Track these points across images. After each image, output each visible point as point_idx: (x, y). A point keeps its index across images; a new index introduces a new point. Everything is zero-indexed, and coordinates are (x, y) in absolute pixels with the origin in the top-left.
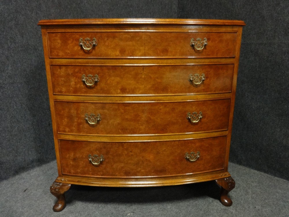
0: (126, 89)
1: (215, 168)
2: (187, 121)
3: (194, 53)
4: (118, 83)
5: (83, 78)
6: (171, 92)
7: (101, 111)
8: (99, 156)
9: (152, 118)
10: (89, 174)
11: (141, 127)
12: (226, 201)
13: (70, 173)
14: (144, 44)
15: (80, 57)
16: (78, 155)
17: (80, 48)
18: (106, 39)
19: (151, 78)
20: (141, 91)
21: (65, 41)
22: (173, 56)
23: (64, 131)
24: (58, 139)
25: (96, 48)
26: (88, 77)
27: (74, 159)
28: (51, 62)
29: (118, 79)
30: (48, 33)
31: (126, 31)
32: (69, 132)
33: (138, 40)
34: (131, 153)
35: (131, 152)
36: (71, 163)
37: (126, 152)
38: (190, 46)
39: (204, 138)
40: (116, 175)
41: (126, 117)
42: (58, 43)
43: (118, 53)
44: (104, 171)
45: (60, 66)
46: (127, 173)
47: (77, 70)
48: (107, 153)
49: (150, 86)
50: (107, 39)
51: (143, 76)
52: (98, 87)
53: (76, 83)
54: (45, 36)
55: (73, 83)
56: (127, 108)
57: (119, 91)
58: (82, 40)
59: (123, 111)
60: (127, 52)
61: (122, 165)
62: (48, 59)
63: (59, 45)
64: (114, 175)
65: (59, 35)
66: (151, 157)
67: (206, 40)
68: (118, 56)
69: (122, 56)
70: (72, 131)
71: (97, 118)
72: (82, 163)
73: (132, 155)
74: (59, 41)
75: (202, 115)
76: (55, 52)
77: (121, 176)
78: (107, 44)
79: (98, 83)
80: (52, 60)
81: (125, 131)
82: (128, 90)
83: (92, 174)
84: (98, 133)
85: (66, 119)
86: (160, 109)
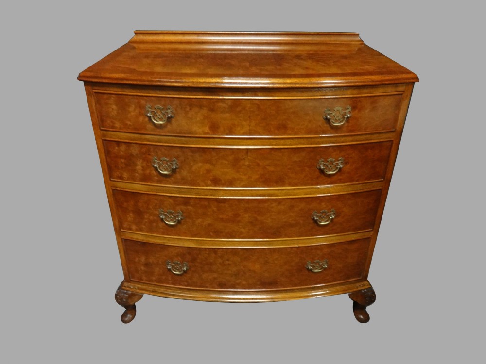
0: (220, 180)
1: (349, 278)
2: (312, 221)
3: (329, 128)
4: (208, 171)
5: (154, 162)
6: (290, 185)
7: (183, 207)
8: (182, 263)
9: (259, 218)
10: (168, 284)
11: (243, 230)
12: (361, 317)
13: (141, 279)
14: (250, 117)
15: (149, 133)
16: (152, 260)
17: (147, 119)
18: (188, 109)
19: (258, 165)
20: (243, 184)
21: (123, 107)
22: (295, 134)
23: (130, 229)
24: (122, 239)
25: (173, 121)
26: (161, 160)
27: (146, 265)
28: (104, 136)
29: (208, 166)
30: (95, 92)
31: (221, 97)
32: (136, 230)
33: (240, 112)
34: (227, 262)
35: (228, 260)
36: (143, 268)
37: (220, 260)
38: (322, 119)
39: (336, 243)
40: (207, 287)
41: (221, 217)
42: (113, 109)
43: (207, 129)
44: (189, 281)
45: (118, 143)
46: (222, 285)
47: (144, 150)
48: (194, 260)
49: (257, 177)
50: (190, 109)
51: (247, 163)
52: (178, 176)
53: (144, 169)
54: (91, 97)
55: (139, 168)
56: (222, 205)
57: (209, 182)
58: (150, 108)
59: (215, 209)
60: (222, 129)
61: (216, 275)
62: (99, 130)
63: (114, 113)
64: (204, 287)
65: (113, 98)
66: (257, 267)
67: (350, 110)
68: (208, 133)
69: (214, 134)
70: (141, 230)
71: (178, 216)
72: (157, 270)
73: (229, 264)
74: (114, 107)
75: (334, 214)
76: (109, 122)
77: (213, 288)
78: (189, 115)
79: (177, 170)
80: (105, 132)
81: (218, 234)
82: (223, 182)
83: (173, 284)
84: (179, 235)
85: (131, 214)
86: (272, 207)
